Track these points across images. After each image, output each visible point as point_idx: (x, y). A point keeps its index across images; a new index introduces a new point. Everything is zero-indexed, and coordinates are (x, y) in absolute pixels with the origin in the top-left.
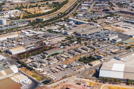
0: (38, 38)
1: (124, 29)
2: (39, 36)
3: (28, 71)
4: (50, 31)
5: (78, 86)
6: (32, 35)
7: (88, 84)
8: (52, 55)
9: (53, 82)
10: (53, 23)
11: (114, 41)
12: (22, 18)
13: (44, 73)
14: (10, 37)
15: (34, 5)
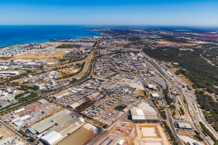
0: (82, 94)
1: (130, 84)
2: (82, 93)
3: (90, 120)
4: (86, 88)
5: (123, 127)
6: (76, 91)
7: (128, 125)
8: (98, 107)
9: (109, 127)
10: (85, 81)
11: (127, 93)
12: (63, 78)
13: (101, 121)
14: (64, 95)
15: (64, 66)
